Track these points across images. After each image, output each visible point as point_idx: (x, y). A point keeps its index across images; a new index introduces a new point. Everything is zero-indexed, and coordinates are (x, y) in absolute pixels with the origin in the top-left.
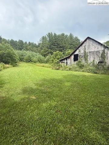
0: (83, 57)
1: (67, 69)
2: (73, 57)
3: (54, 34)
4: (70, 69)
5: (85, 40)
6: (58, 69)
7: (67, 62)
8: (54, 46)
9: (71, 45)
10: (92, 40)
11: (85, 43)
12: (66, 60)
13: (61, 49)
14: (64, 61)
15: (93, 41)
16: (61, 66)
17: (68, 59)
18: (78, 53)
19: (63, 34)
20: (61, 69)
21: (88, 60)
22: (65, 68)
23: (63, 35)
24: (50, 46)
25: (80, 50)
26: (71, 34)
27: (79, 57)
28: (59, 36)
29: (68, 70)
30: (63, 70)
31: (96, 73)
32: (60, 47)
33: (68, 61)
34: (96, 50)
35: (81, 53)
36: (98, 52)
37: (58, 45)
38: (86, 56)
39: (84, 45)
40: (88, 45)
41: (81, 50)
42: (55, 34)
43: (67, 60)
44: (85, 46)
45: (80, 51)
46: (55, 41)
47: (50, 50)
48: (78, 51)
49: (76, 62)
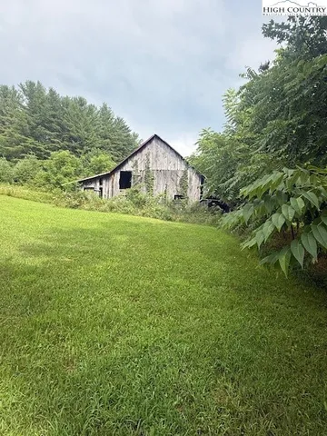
0: (143, 180)
1: (103, 207)
2: (117, 176)
3: (47, 92)
4: (112, 208)
5: (150, 142)
6: (75, 207)
7: (101, 189)
8: (48, 132)
9: (105, 138)
10: (163, 144)
11: (149, 147)
12: (98, 184)
13: (74, 144)
14: (92, 186)
15: (166, 147)
16: (86, 199)
17: (104, 182)
18: (132, 169)
19: (81, 100)
20: (86, 206)
21: (154, 188)
22: (98, 205)
23: (82, 102)
24: (33, 128)
25: (136, 162)
26: (105, 108)
27: (132, 180)
28: (66, 103)
29: (105, 211)
30: (91, 209)
31: (170, 220)
32: (71, 139)
33: (104, 186)
34: (171, 168)
35: (139, 169)
36: (175, 172)
37: (63, 129)
38: (148, 179)
39: (145, 151)
40: (155, 153)
41: (139, 162)
42: (52, 93)
43: (101, 184)
44: (148, 155)
45: (136, 165)
46: (54, 116)
47: (31, 140)
48: (130, 163)
49: (125, 191)
